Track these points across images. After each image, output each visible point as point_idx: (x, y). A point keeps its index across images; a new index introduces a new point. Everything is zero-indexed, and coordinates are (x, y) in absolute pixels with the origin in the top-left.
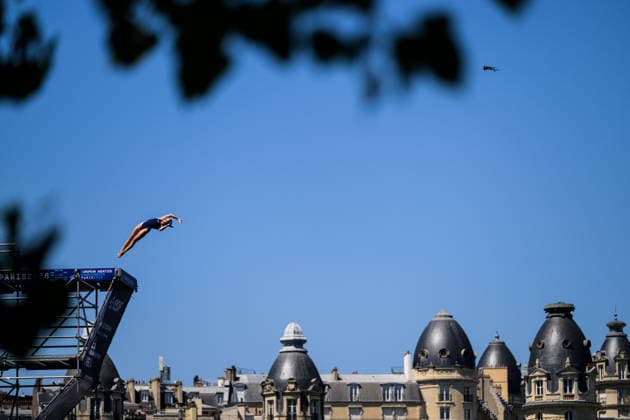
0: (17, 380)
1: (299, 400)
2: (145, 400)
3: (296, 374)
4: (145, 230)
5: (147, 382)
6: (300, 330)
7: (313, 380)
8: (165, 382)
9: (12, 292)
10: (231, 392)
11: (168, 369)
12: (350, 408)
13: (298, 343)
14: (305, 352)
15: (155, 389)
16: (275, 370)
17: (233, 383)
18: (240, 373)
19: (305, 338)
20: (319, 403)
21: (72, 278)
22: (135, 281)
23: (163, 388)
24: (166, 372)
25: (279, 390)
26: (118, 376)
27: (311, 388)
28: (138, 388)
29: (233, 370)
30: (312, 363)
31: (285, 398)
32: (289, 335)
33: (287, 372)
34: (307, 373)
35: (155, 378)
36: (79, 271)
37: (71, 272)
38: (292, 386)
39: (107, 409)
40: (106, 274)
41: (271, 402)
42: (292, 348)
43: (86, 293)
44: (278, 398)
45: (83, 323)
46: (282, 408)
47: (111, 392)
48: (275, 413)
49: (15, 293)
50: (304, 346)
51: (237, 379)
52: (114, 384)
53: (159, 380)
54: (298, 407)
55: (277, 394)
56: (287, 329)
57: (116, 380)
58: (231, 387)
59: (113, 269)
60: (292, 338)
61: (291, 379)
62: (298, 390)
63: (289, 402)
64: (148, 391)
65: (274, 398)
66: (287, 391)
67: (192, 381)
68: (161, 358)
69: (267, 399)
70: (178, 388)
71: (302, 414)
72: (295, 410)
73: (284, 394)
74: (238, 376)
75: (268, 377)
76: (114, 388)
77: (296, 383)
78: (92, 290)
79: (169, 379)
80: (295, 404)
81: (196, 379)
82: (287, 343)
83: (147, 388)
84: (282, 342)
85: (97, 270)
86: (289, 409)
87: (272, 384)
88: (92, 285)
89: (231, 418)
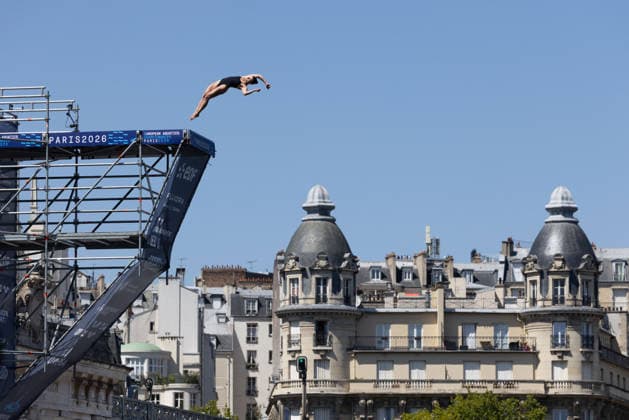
0: (76, 262)
1: (567, 280)
2: (408, 279)
3: (564, 248)
4: (223, 86)
5: (411, 256)
6: (569, 195)
7: (585, 256)
8: (433, 257)
9: (70, 158)
10: (506, 269)
11: (437, 242)
12: (614, 290)
13: (568, 211)
14: (576, 223)
15: (420, 266)
16: (539, 244)
17: (509, 258)
18: (519, 246)
19: (575, 206)
20: (592, 284)
21: (134, 141)
22: (212, 145)
23: (430, 264)
24: (434, 244)
25: (544, 268)
26: (349, 251)
27: (582, 266)
28: (400, 265)
29: (510, 243)
30: (584, 236)
31: (550, 278)
32: (556, 202)
33: (554, 246)
34: (577, 247)
35: (420, 252)
36: (141, 132)
37: (132, 134)
38: (559, 264)
39: (335, 290)
40: (172, 136)
41: (534, 283)
42: (560, 217)
43: (156, 159)
44: (542, 278)
45: (146, 194)
46: (547, 291)
47: (340, 270)
48: (539, 296)
49: (74, 158)
50: (575, 214)
51: (513, 254)
52: (344, 260)
53: (425, 255)
54: (566, 288)
55: (541, 273)
56: (553, 195)
57: (347, 255)
58: (506, 263)
59: (181, 131)
60: (559, 205)
61: (557, 255)
62: (566, 269)
63: (556, 282)
64: (411, 268)
65: (537, 278)
66: (553, 270)
67: (470, 256)
68: (428, 229)
69: (529, 279)
70: (449, 265)
71: (571, 297)
72: (562, 292)
73: (549, 273)
74: (515, 249)
75: (531, 253)
76: (344, 265)
77: (563, 260)
78: (163, 156)
79: (437, 253)
80: (563, 285)
81: (474, 254)
82: (554, 211)
83: (410, 264)
84: (548, 209)
85: (162, 131)
86: (555, 292)
87: (535, 262)
88: (160, 149)
89: (486, 301)
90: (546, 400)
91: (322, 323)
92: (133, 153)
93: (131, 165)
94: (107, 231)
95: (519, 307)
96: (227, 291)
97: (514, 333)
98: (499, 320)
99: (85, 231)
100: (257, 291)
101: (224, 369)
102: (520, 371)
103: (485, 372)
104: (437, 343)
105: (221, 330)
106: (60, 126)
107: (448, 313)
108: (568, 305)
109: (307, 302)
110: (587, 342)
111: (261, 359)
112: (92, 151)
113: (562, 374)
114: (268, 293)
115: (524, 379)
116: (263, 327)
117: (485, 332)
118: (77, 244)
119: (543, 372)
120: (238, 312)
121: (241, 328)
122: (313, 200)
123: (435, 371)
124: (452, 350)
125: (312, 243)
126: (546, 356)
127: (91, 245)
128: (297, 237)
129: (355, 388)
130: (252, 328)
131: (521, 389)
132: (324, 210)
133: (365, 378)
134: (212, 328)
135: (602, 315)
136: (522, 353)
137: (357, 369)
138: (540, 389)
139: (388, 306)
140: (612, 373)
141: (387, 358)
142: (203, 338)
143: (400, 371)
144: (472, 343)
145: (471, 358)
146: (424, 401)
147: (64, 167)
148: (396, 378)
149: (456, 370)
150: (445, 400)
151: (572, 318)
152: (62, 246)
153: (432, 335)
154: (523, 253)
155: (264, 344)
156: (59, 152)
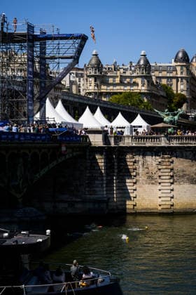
1: (145, 69)
3: (144, 63)
5: (111, 65)
6: (145, 52)
7: (148, 65)
8: (115, 65)
13: (145, 56)
14: (146, 58)
15: (113, 67)
16: (139, 62)
17: (131, 65)
20: (149, 70)
21: (71, 36)
24: (116, 63)
25: (140, 67)
28: (109, 67)
29: (131, 62)
32: (142, 54)
33: (142, 62)
34: (147, 63)
36: (73, 34)
37: (71, 34)
39: (98, 71)
42: (143, 57)
44: (140, 69)
45: (74, 47)
46: (140, 71)
47: (99, 67)
48: (139, 73)
52: (100, 65)
54: (144, 71)
56: (142, 52)
62: (145, 67)
63: (142, 70)
66: (142, 67)
70: (118, 66)
77: (144, 65)
81: (123, 65)
86: (142, 72)
87: (138, 65)
88: (77, 38)
89: (128, 74)
90: (140, 93)
91: (96, 78)
92: (71, 39)
93: (71, 41)
94: (66, 55)
95: (135, 75)
96: (74, 72)
97: (134, 80)
98: (131, 77)
99: (61, 55)
100: (80, 72)
101: (74, 87)
102: (135, 88)
103: (128, 88)
104: (119, 82)
105: (74, 80)
106: (56, 33)
107: (121, 76)
108: (144, 74)
109: (93, 73)
110: (148, 82)
111: (81, 85)
112: (62, 38)
113: (143, 88)
114: (82, 72)
115: (135, 89)
116: (82, 79)
117: (128, 80)
118: (59, 58)
119: (140, 88)
120: (77, 76)
121: (77, 79)
122: (94, 53)
123: (118, 87)
124: (121, 83)
125: (94, 62)
126: (140, 84)
127: (62, 58)
128: (91, 60)
129: (102, 91)
130: (80, 79)
131: (136, 91)
132: (96, 55)
133: (104, 88)
134: (72, 79)
135: (151, 77)
136: (136, 84)
137: (103, 87)
138: (139, 91)
139: (109, 74)
140: (153, 88)
141: (108, 85)
142: (70, 81)
143: (111, 87)
144: (125, 82)
145: (126, 85)
146: (116, 93)
147: (56, 42)
148: (111, 89)
149: (122, 87)
150: (121, 93)
151: (145, 77)
152: (56, 58)
153: (118, 80)
154: (134, 64)
155: (82, 82)
156: (55, 38)
